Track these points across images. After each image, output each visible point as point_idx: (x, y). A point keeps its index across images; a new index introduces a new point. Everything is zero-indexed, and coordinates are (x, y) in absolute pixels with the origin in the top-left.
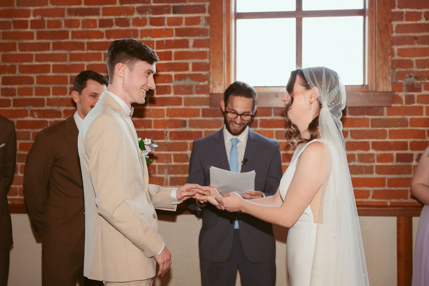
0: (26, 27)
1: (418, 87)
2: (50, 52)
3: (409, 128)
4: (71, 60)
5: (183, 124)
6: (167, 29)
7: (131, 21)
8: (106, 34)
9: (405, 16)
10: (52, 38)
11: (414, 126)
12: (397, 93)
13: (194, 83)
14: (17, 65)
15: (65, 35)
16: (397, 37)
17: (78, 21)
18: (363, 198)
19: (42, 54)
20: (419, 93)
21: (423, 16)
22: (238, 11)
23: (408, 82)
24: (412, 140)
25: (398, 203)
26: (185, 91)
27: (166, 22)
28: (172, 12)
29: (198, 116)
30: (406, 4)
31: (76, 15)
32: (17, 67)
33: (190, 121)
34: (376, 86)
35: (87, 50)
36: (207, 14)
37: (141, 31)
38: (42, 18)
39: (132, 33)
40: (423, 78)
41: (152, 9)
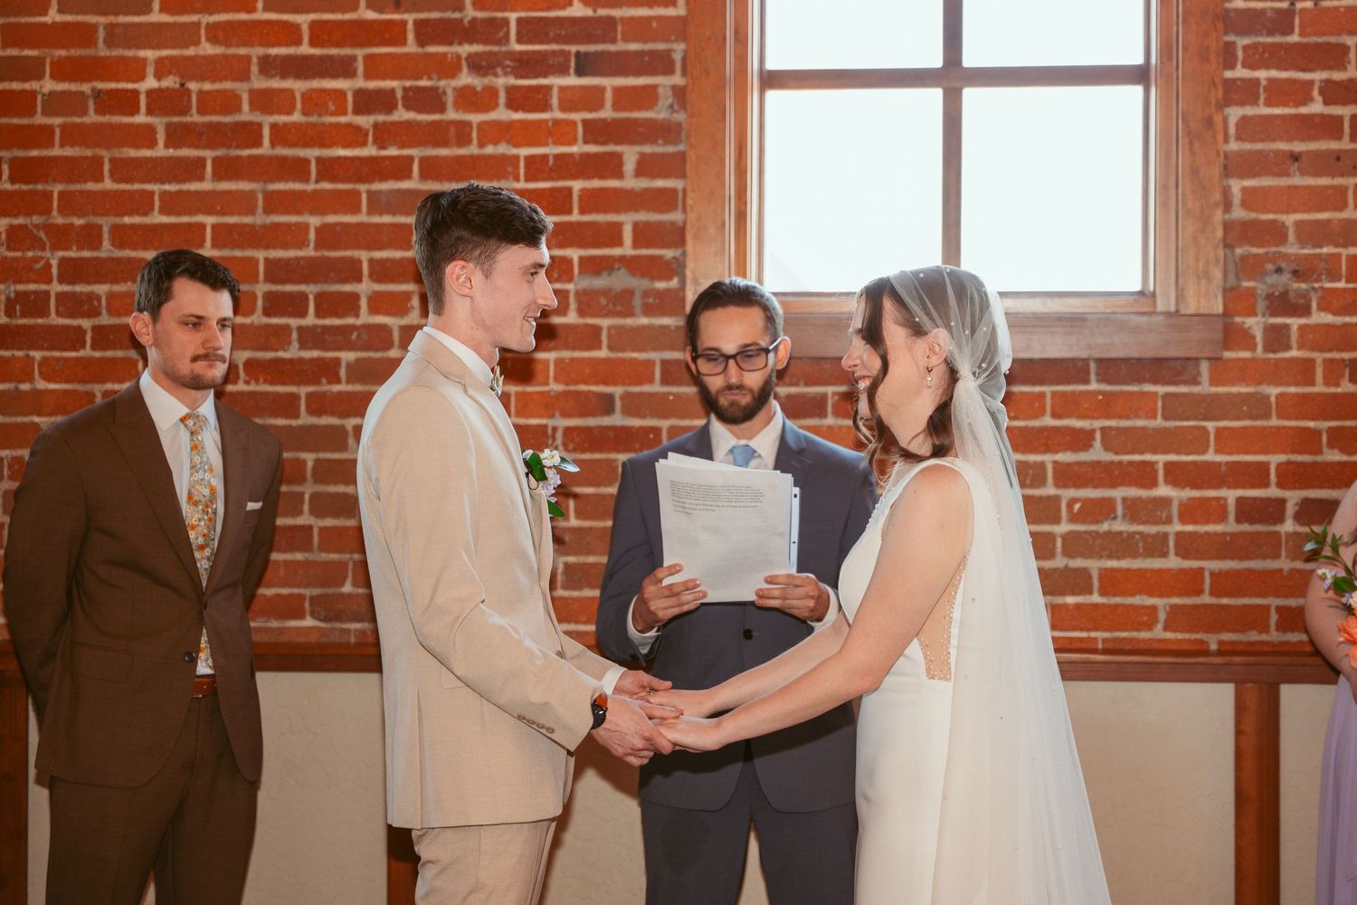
0: (134, 110)
1: (1302, 301)
2: (206, 185)
3: (1274, 422)
4: (268, 210)
5: (606, 405)
6: (557, 122)
7: (450, 98)
8: (374, 134)
9: (1264, 92)
10: (210, 146)
11: (1289, 418)
12: (1238, 319)
13: (639, 284)
14: (106, 223)
15: (250, 134)
16: (1240, 154)
17: (290, 93)
18: (1138, 630)
19: (180, 192)
20: (1303, 321)
21: (1316, 93)
22: (771, 65)
23: (1272, 286)
24: (1283, 458)
25: (1241, 643)
26: (611, 306)
27: (555, 101)
28: (572, 71)
29: (651, 381)
30: (1267, 55)
31: (284, 77)
32: (106, 230)
33: (627, 397)
34: (1177, 298)
35: (317, 181)
36: (677, 79)
37: (481, 125)
38: (182, 85)
39: (452, 131)
40: (1315, 276)
41: (515, 60)
